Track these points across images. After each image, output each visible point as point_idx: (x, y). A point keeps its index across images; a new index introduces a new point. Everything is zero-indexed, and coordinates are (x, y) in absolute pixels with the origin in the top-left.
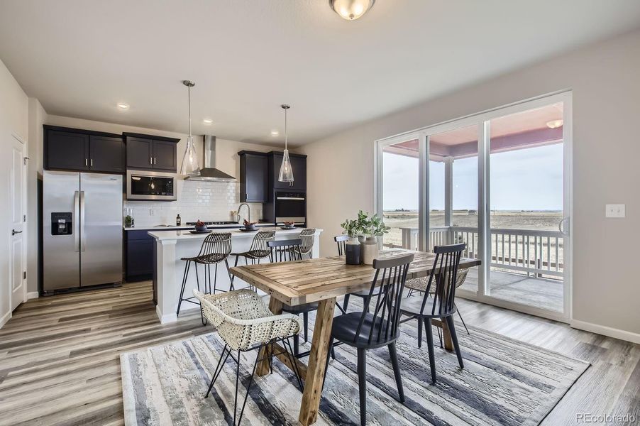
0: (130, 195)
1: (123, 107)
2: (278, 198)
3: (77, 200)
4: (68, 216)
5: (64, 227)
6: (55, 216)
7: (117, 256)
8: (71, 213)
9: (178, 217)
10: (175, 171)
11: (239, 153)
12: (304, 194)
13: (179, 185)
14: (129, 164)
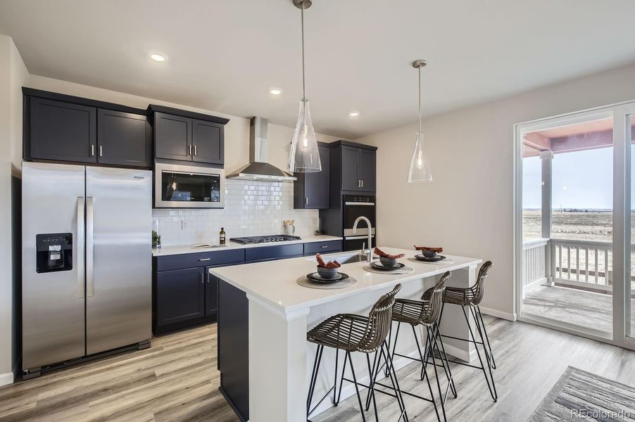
0: (159, 202)
1: (158, 59)
2: (347, 203)
4: (67, 239)
5: (58, 257)
6: (43, 240)
8: (71, 235)
9: (222, 232)
10: (221, 165)
12: (373, 199)
14: (157, 155)
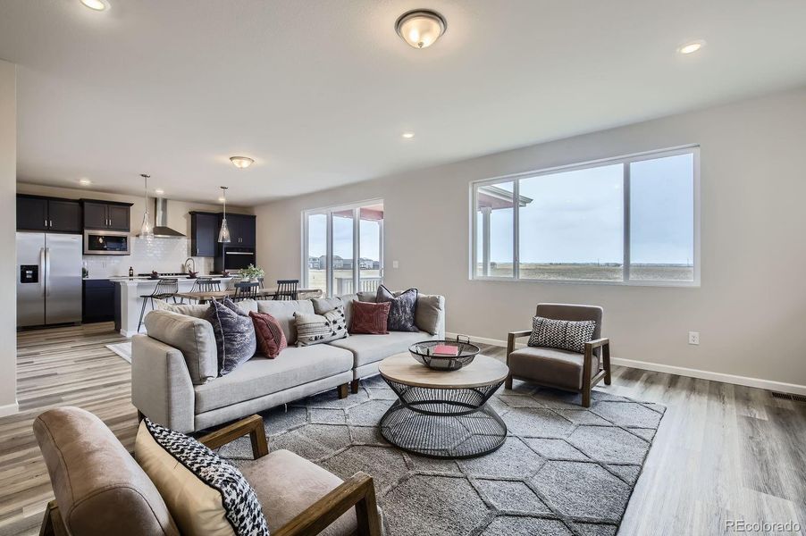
0: (87, 251)
1: (85, 182)
2: (227, 253)
3: (43, 254)
4: (35, 269)
5: (31, 276)
6: (24, 268)
7: (77, 306)
8: (37, 266)
9: (131, 270)
10: (128, 230)
11: (190, 213)
12: (253, 250)
13: (132, 241)
14: (86, 225)
